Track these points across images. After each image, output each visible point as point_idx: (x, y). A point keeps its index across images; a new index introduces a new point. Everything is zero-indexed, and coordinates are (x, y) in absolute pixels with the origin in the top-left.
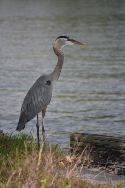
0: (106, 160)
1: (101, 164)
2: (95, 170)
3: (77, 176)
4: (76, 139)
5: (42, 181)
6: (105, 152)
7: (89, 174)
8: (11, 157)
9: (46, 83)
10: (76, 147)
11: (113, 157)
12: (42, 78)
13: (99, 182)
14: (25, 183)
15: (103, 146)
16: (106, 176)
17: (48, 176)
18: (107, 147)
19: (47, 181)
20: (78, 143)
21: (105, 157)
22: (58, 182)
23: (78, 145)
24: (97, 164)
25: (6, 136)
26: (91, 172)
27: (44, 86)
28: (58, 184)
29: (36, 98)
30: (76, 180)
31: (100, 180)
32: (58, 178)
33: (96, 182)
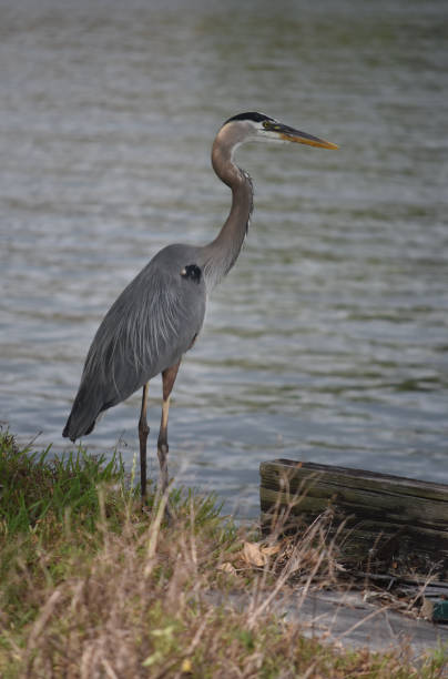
0: (389, 565)
1: (372, 580)
2: (351, 599)
3: (285, 620)
4: (283, 482)
5: (157, 633)
6: (389, 536)
7: (332, 615)
8: (41, 536)
9: (184, 272)
10: (283, 511)
11: (416, 557)
12: (171, 254)
13: (365, 645)
14: (96, 636)
15: (381, 515)
16: (392, 626)
17: (178, 616)
18: (395, 516)
19: (175, 634)
20: (291, 498)
21: (387, 553)
22: (215, 639)
23: (291, 505)
24: (360, 580)
25: (25, 456)
26: (339, 609)
27: (174, 282)
28: (215, 647)
29: (143, 325)
30: (281, 633)
31: (367, 640)
32: (218, 624)
33: (354, 647)
